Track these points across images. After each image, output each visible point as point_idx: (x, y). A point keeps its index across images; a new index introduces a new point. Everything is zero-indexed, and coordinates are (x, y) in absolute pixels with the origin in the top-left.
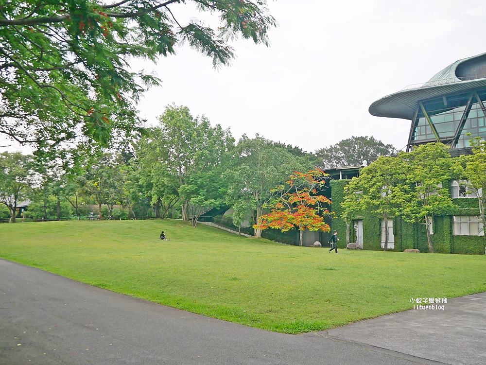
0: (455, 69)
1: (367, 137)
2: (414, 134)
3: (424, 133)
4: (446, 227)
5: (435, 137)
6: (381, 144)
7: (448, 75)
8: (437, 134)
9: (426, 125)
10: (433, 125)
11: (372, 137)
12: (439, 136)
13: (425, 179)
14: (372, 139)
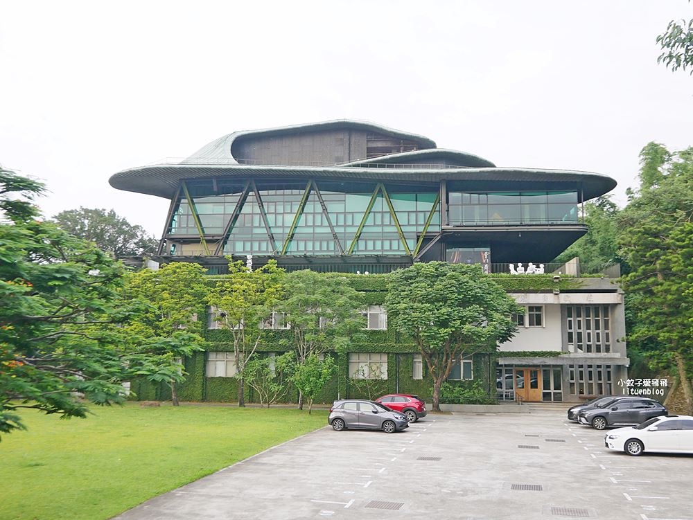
0: (230, 143)
1: (104, 210)
2: (171, 225)
3: (185, 226)
4: (199, 366)
5: (198, 233)
6: (125, 223)
7: (221, 149)
8: (202, 229)
9: (188, 215)
10: (198, 216)
11: (112, 211)
12: (203, 232)
13: (172, 312)
14: (112, 215)
